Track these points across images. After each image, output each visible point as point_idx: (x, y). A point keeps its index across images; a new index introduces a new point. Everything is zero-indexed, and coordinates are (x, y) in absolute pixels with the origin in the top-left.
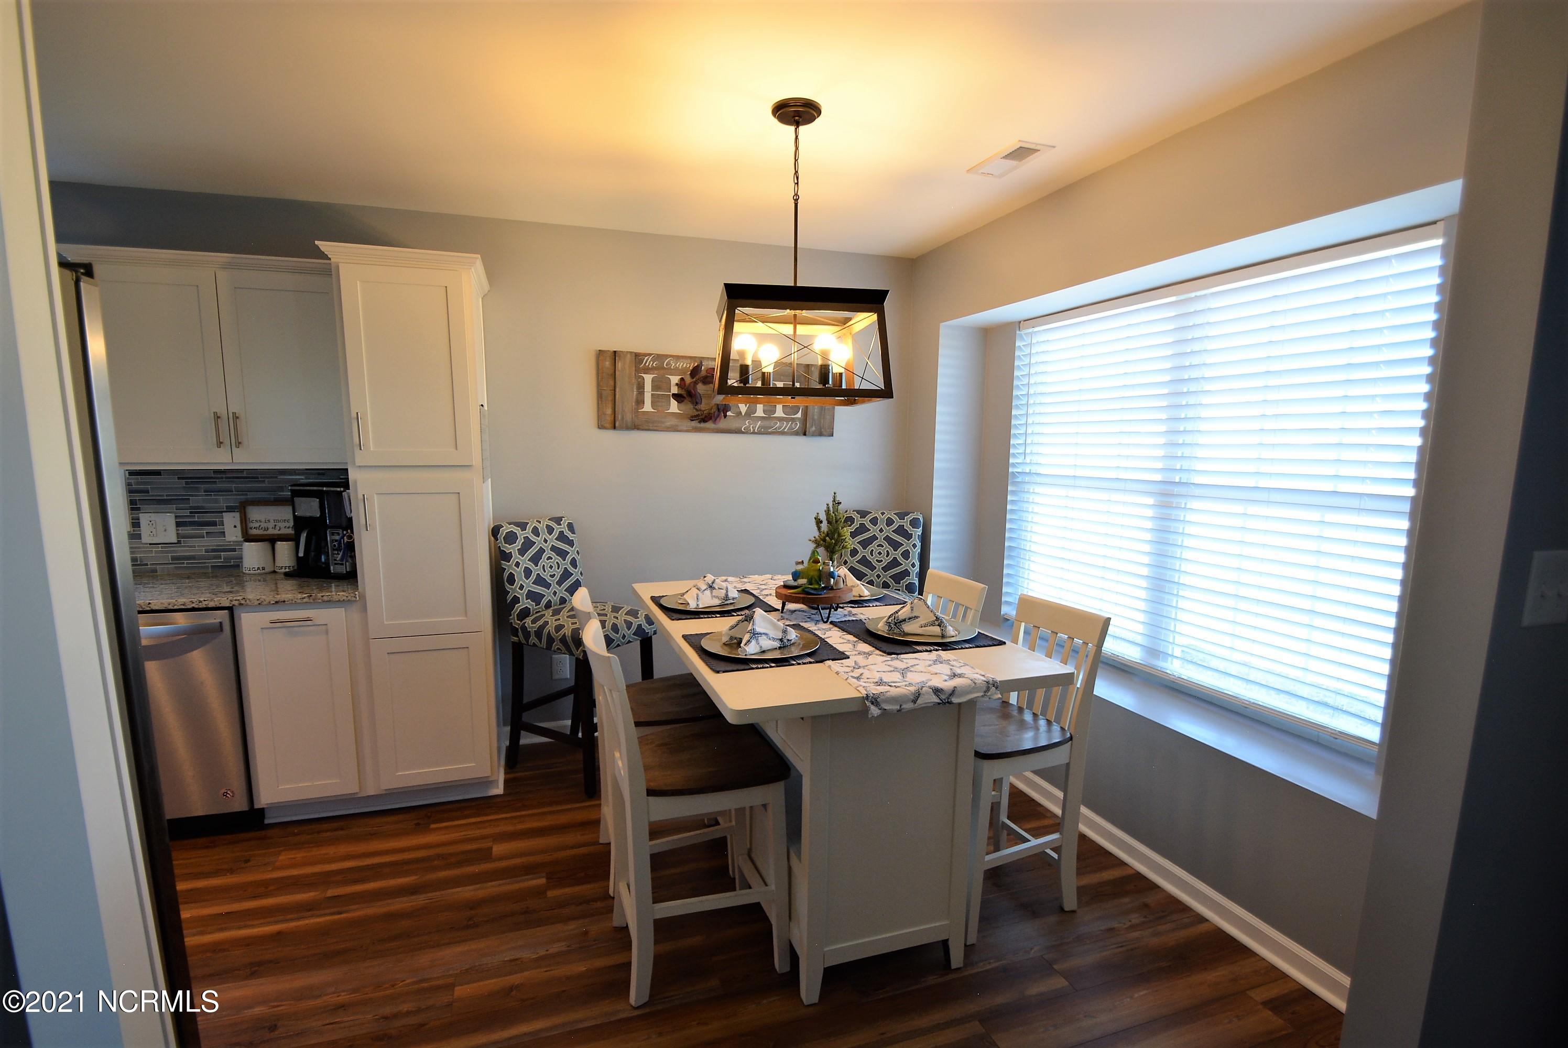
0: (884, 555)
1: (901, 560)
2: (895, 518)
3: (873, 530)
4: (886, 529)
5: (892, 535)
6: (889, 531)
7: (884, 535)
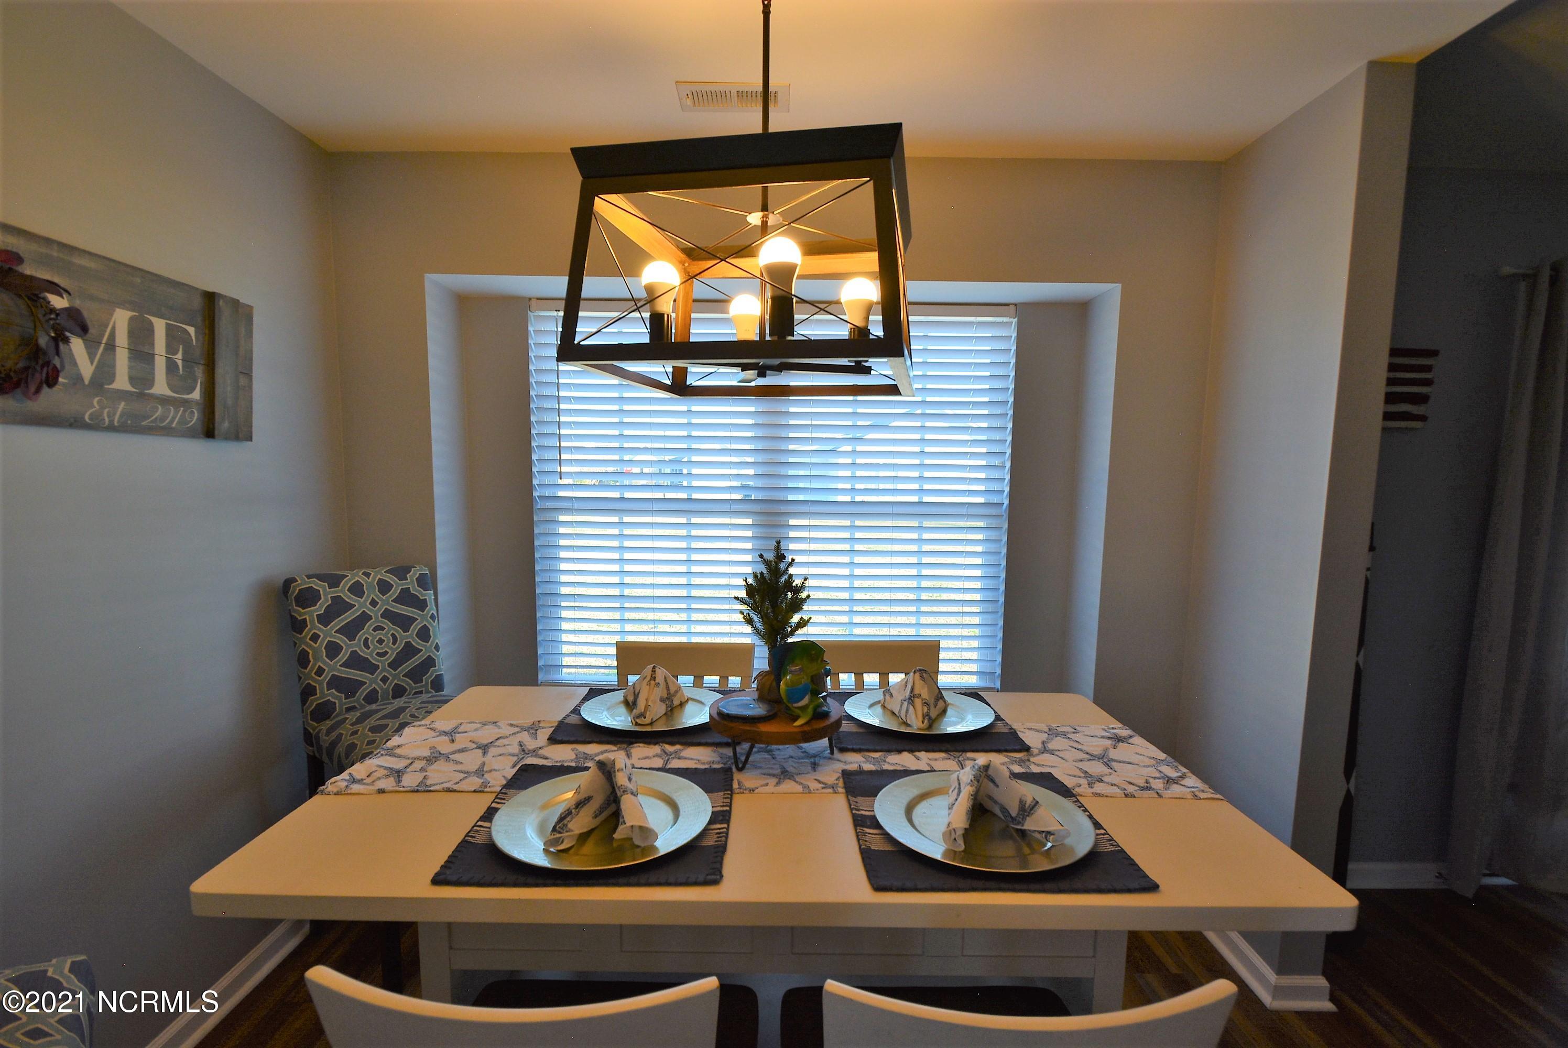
0: (388, 642)
1: (418, 643)
2: (390, 578)
3: (360, 605)
4: (381, 599)
5: (393, 607)
6: (387, 602)
7: (380, 609)
